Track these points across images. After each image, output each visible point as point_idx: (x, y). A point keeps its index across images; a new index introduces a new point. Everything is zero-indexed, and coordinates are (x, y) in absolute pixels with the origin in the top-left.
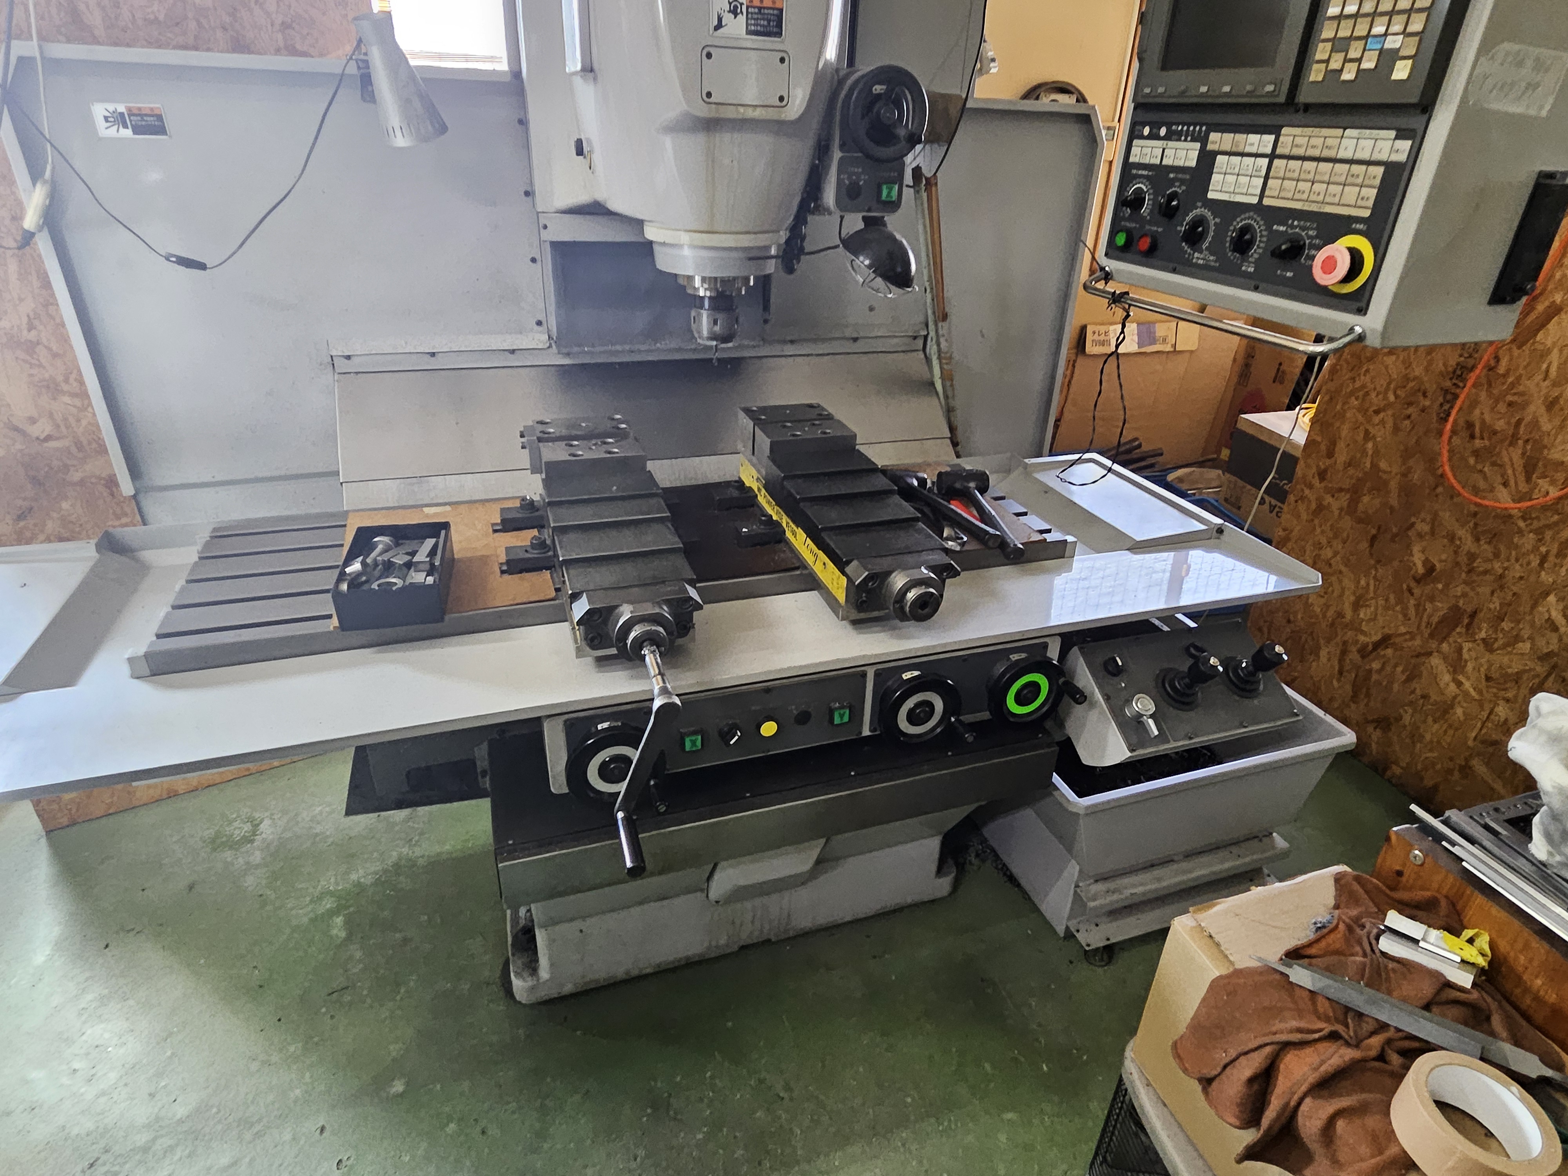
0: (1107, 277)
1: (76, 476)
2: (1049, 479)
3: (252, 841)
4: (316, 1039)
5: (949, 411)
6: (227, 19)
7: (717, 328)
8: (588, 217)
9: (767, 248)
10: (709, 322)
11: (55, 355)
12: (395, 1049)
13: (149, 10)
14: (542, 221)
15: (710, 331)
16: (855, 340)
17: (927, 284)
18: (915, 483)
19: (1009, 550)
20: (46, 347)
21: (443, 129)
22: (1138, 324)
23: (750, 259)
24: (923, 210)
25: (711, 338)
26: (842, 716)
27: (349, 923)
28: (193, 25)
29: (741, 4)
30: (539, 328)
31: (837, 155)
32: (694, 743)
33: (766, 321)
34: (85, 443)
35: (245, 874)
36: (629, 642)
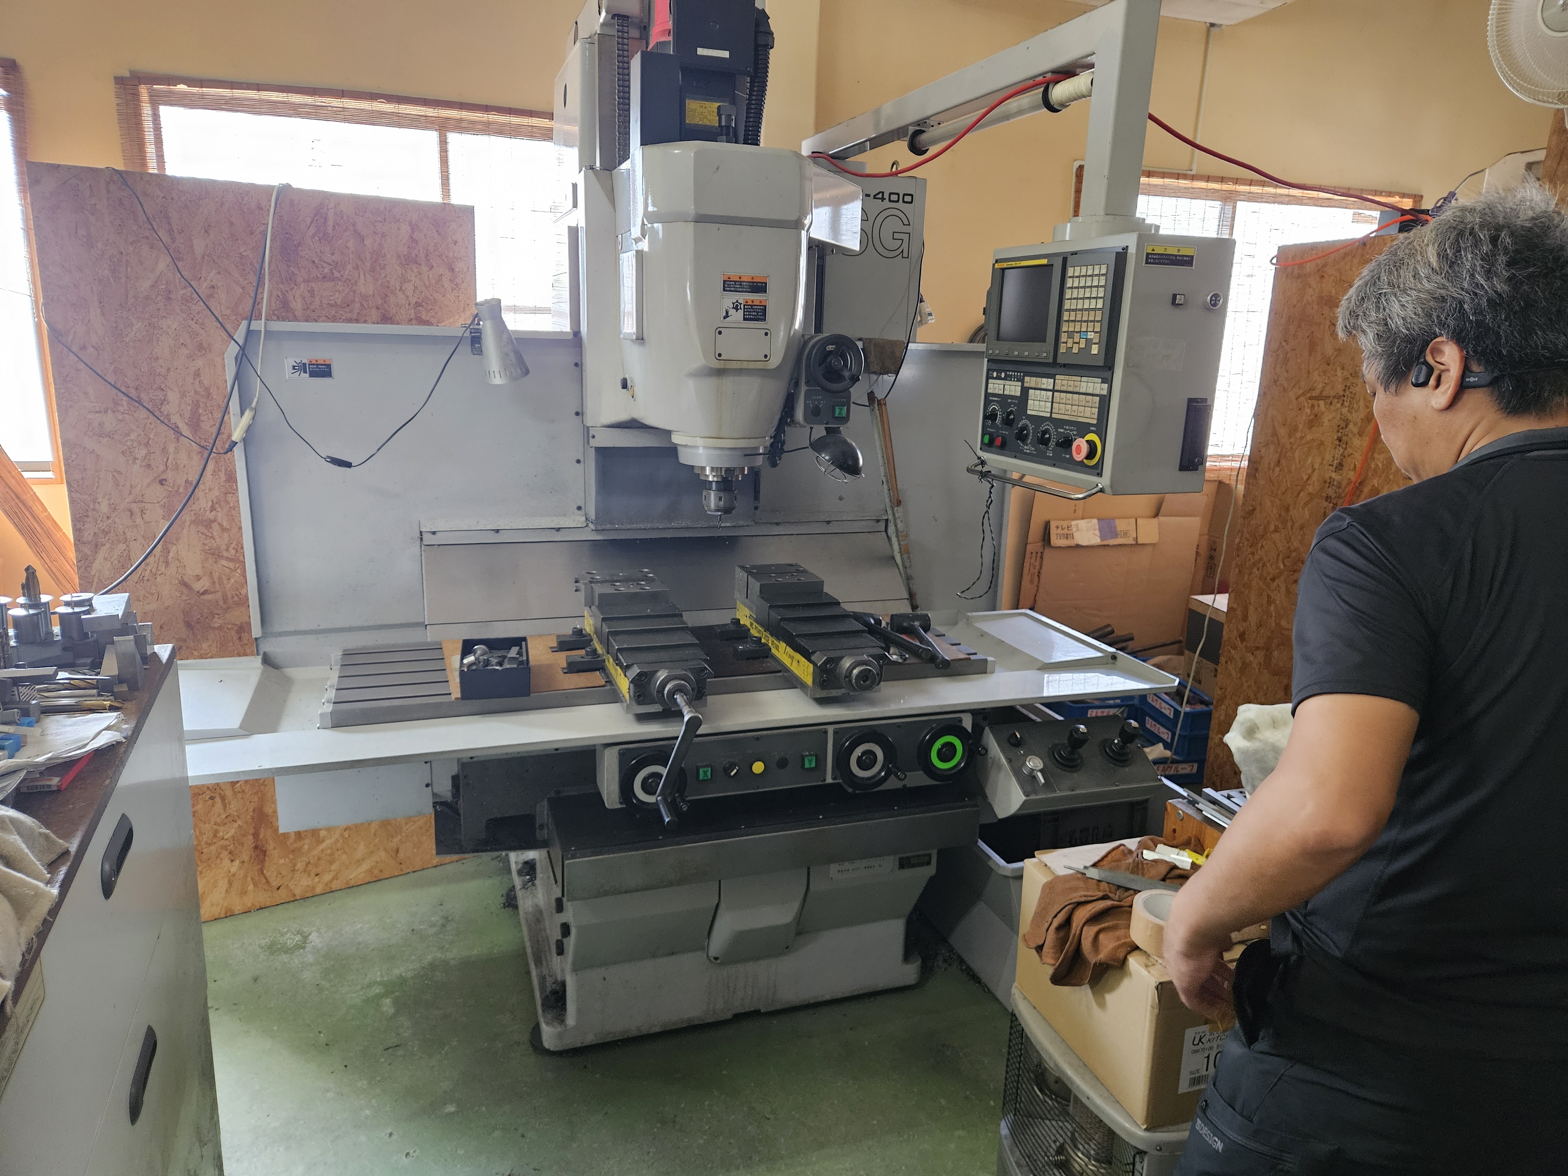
0: (983, 463)
1: (217, 622)
2: (985, 627)
3: (304, 948)
4: (378, 1079)
5: (908, 579)
6: (380, 302)
7: (722, 503)
8: (625, 430)
9: (757, 448)
10: (715, 499)
11: (224, 530)
12: (446, 1085)
13: (332, 298)
14: (591, 433)
15: (716, 506)
16: (828, 522)
17: (884, 478)
18: (873, 621)
19: (938, 661)
20: (219, 523)
21: (527, 372)
22: (1099, 520)
23: (745, 455)
24: (877, 422)
25: (718, 510)
26: (810, 761)
27: (396, 1002)
28: (357, 305)
29: (741, 304)
30: (579, 512)
31: (803, 388)
32: (705, 773)
33: (756, 508)
34: (229, 596)
35: (302, 971)
36: (666, 692)
